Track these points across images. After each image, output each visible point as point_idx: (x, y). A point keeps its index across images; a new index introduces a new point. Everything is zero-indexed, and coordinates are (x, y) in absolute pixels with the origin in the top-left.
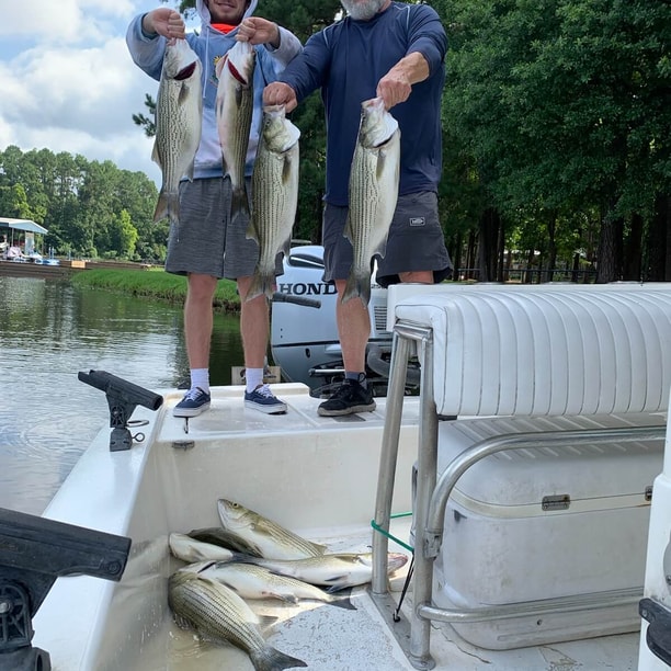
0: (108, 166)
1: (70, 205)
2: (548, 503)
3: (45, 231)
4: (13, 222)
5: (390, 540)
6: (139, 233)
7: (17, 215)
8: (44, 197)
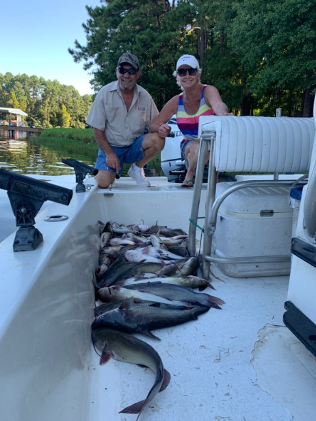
0: (55, 83)
1: (38, 101)
2: (263, 213)
3: (26, 115)
4: (11, 110)
5: (197, 228)
6: (71, 116)
7: (12, 106)
8: (25, 98)
